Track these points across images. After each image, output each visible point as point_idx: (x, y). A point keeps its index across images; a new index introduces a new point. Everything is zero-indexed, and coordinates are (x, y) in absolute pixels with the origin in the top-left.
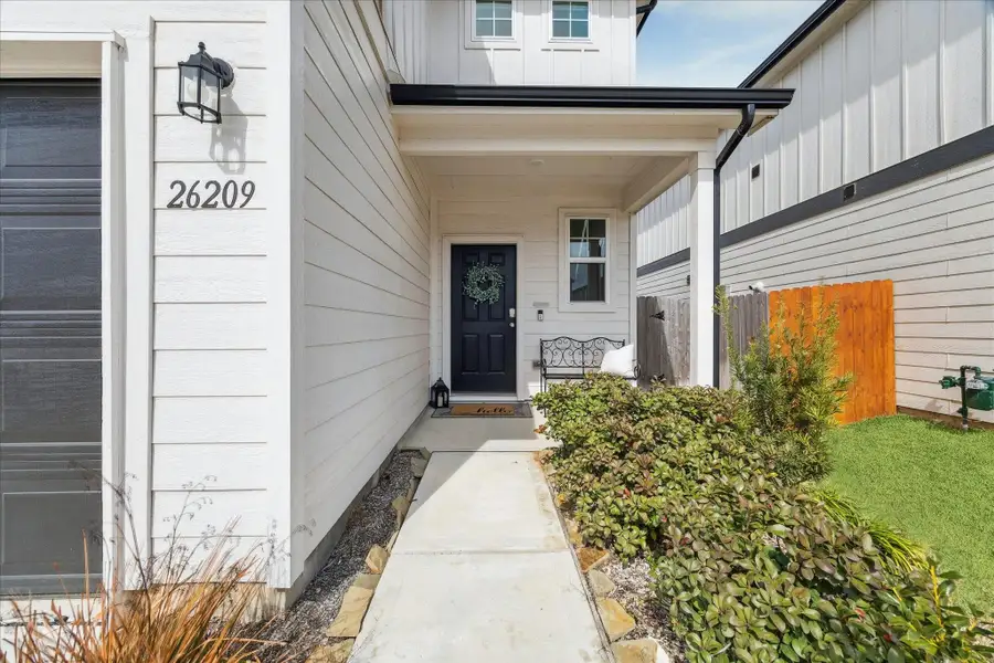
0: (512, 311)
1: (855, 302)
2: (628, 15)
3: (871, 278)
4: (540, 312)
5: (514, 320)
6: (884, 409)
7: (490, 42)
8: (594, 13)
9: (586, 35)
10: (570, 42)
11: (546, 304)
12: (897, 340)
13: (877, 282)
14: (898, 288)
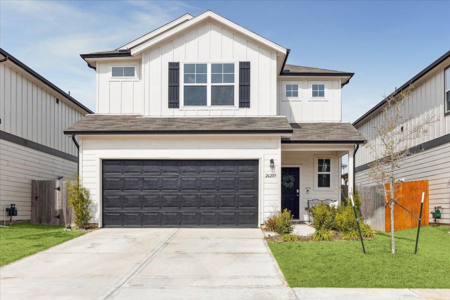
0: (298, 191)
1: (415, 188)
2: (338, 89)
3: (421, 180)
4: (308, 191)
5: (298, 194)
6: (425, 224)
7: (291, 99)
8: (326, 88)
9: (324, 96)
10: (318, 98)
11: (310, 188)
12: (429, 201)
13: (422, 181)
14: (430, 183)
